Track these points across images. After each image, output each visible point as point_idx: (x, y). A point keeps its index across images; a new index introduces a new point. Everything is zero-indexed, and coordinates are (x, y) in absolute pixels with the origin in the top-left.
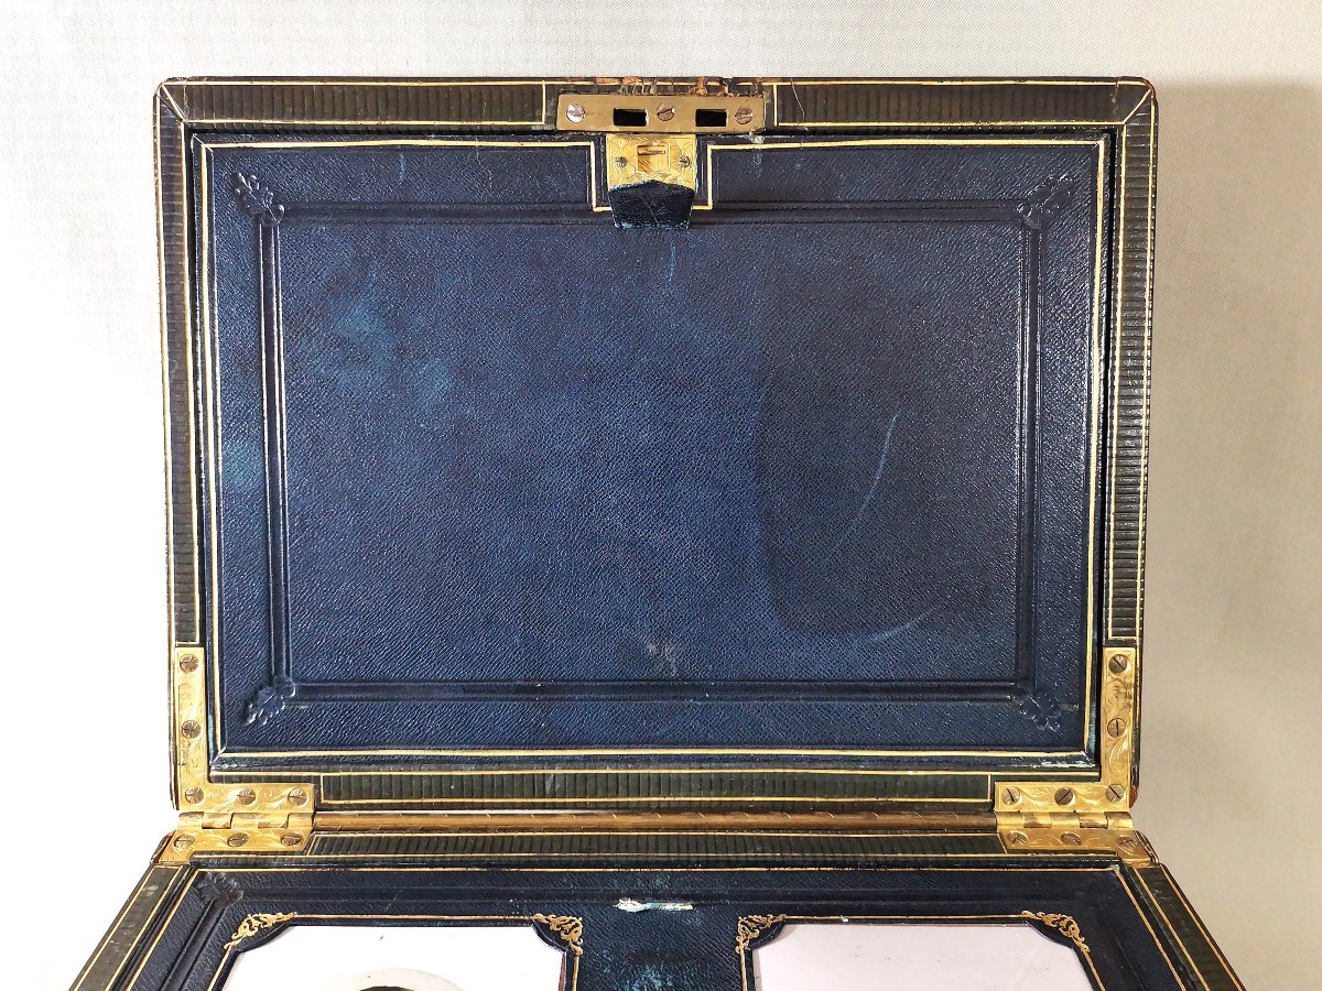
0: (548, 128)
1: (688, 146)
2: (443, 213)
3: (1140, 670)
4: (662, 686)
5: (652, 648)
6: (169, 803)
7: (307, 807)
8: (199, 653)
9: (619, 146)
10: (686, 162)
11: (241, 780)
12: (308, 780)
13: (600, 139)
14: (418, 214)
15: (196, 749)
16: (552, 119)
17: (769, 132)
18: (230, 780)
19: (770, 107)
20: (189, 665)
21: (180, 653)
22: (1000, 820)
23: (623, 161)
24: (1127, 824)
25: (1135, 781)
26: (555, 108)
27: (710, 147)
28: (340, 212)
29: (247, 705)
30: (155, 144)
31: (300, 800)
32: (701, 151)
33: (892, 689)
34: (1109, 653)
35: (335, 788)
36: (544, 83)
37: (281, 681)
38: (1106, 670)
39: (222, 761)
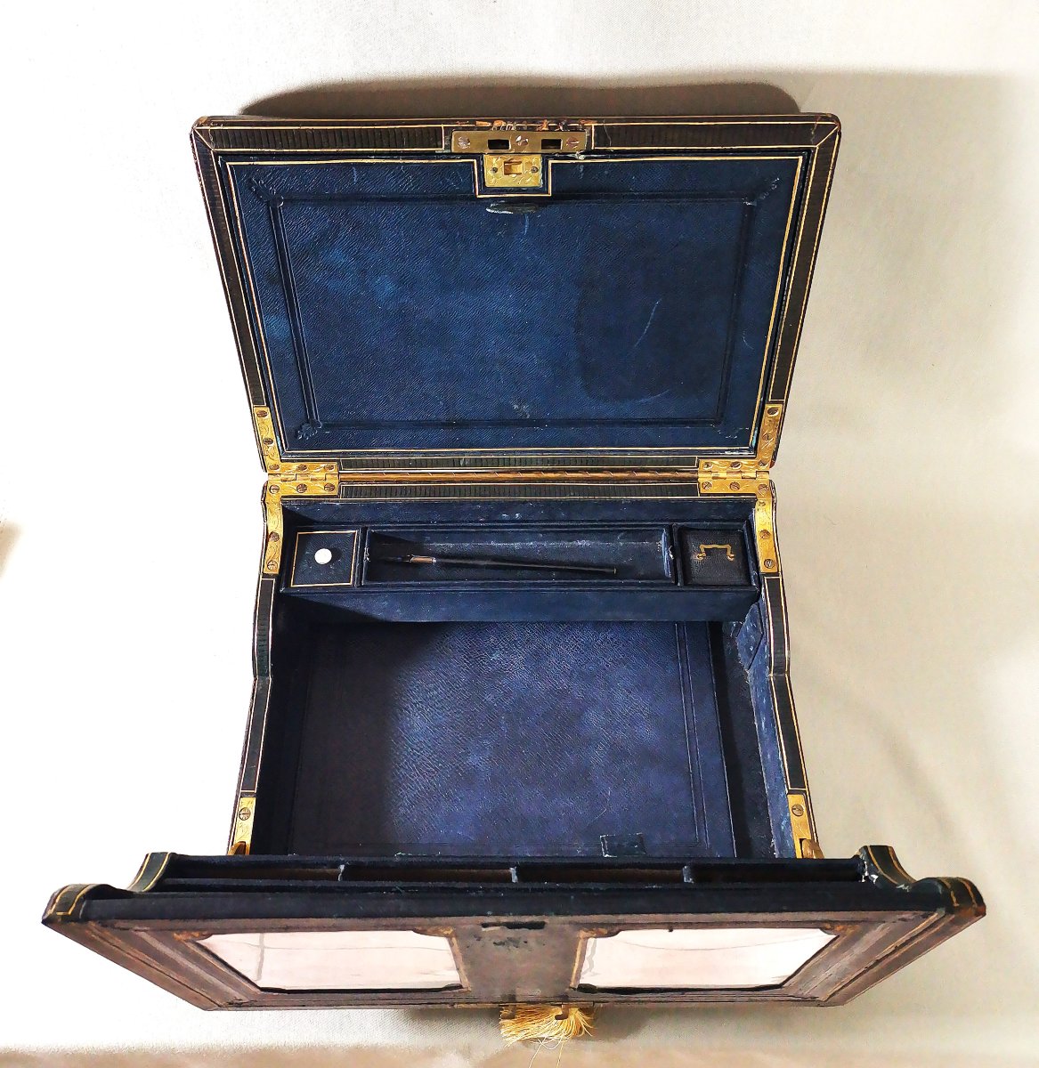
0: (447, 151)
1: (537, 161)
2: (382, 199)
3: (783, 414)
4: (522, 422)
5: (516, 407)
6: (262, 471)
7: (334, 471)
8: (267, 410)
9: (492, 161)
10: (535, 170)
11: (299, 461)
12: (334, 461)
13: (479, 157)
14: (367, 200)
15: (272, 449)
16: (448, 147)
17: (588, 152)
18: (292, 461)
19: (590, 138)
20: (263, 414)
21: (257, 410)
22: (700, 475)
23: (495, 170)
24: (765, 475)
25: (774, 458)
26: (450, 140)
27: (550, 162)
28: (318, 199)
29: (296, 432)
30: (197, 163)
31: (331, 468)
32: (545, 164)
33: (646, 423)
34: (768, 407)
35: (348, 465)
36: (442, 126)
37: (313, 422)
38: (765, 412)
39: (287, 454)
